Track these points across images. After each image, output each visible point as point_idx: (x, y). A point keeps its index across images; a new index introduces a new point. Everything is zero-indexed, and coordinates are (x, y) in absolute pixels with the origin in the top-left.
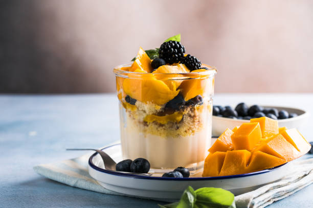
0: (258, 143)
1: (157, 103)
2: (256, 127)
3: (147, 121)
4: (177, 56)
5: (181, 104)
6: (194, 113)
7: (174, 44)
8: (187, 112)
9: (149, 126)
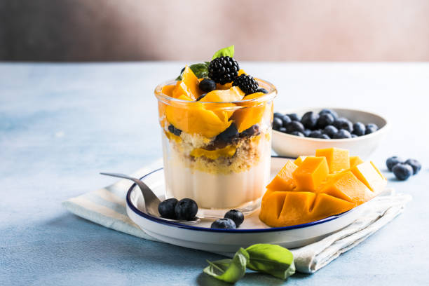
0: (324, 181)
1: (205, 136)
2: (322, 163)
3: (194, 155)
4: (229, 75)
5: (234, 136)
6: (250, 145)
7: (225, 62)
8: (241, 144)
9: (197, 162)
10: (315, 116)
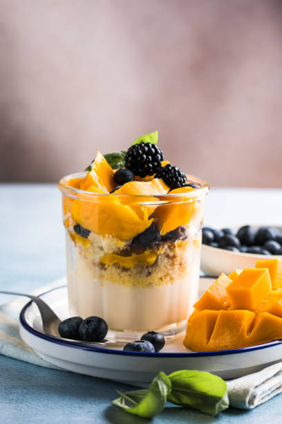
0: (265, 299)
1: (119, 238)
2: (263, 275)
3: (105, 262)
4: (151, 165)
5: (156, 239)
6: (174, 251)
7: (146, 149)
8: (164, 250)
9: (108, 270)
10: (253, 231)
